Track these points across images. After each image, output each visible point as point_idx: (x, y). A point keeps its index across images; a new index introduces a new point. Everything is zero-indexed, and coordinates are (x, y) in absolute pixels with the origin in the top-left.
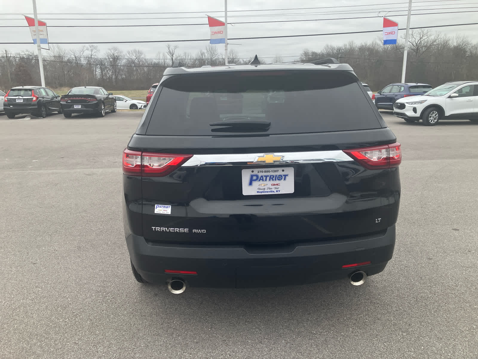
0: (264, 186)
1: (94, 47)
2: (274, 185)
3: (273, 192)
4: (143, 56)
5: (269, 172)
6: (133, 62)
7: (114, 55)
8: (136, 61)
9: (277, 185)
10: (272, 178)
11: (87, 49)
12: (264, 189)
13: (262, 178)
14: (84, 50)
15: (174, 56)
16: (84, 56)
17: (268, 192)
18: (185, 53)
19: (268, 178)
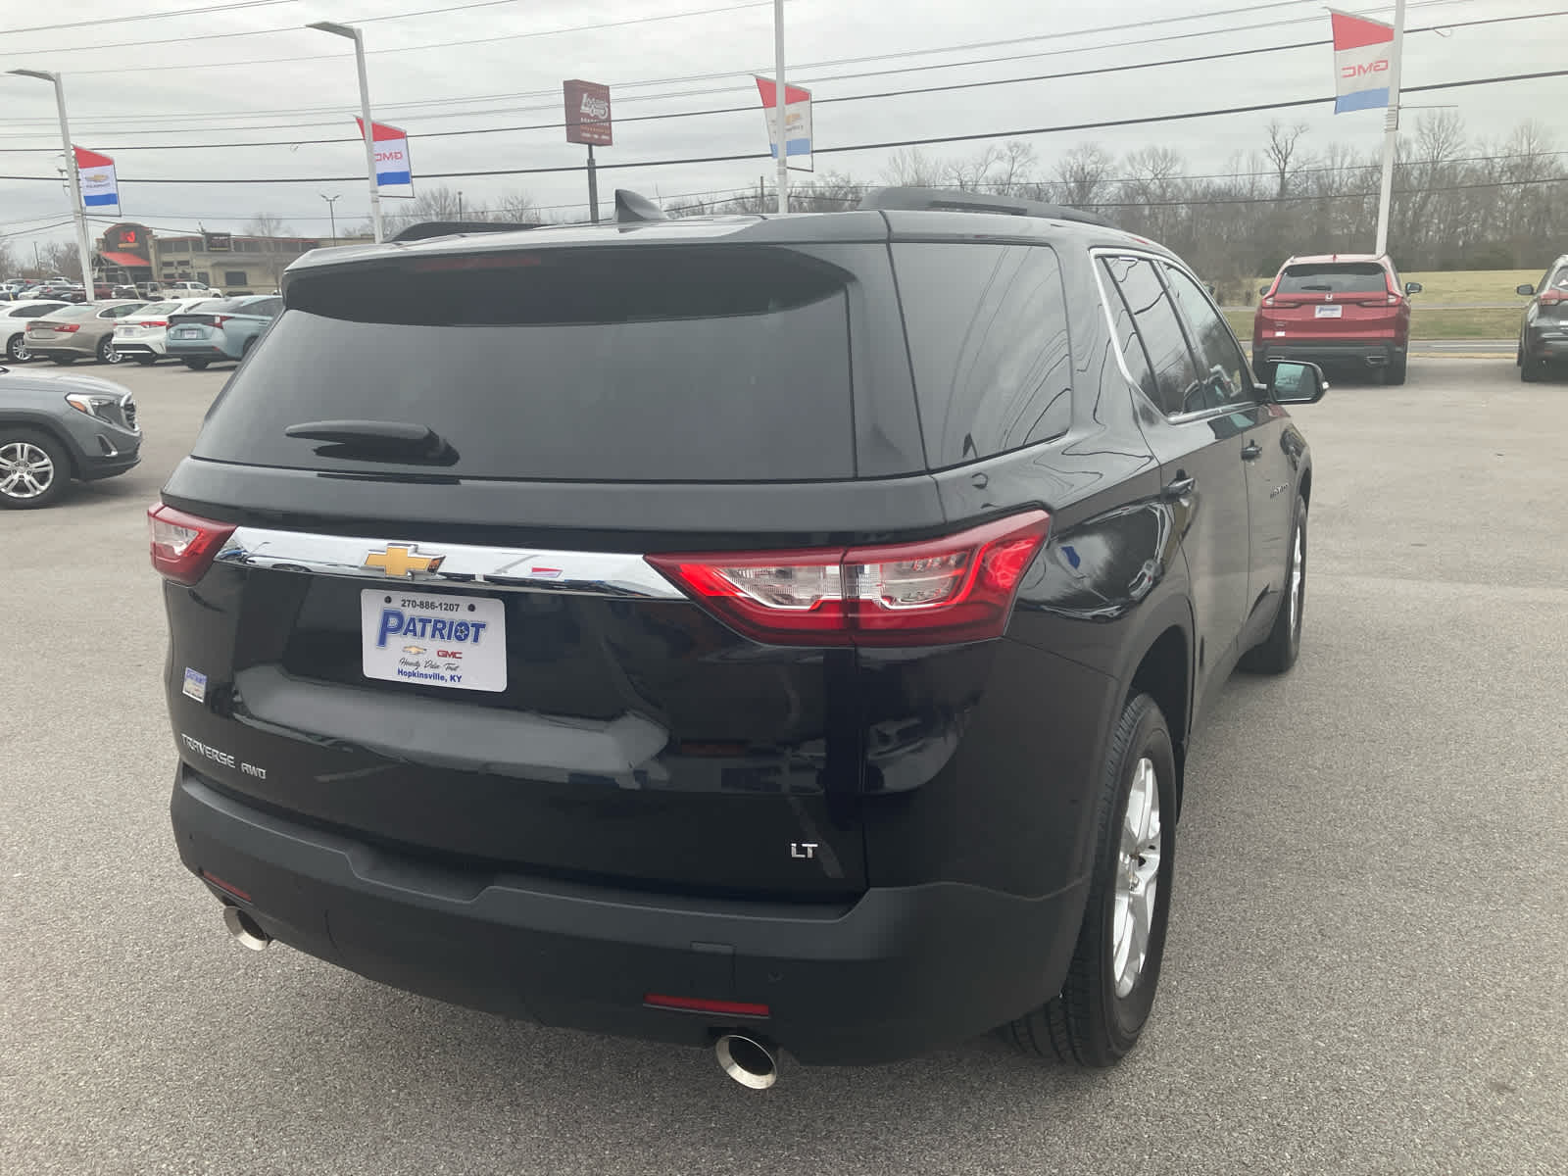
0: (419, 653)
1: (1021, 148)
2: (445, 654)
3: (442, 678)
4: (1177, 168)
5: (432, 606)
6: (1144, 190)
7: (1083, 169)
8: (1154, 187)
9: (454, 655)
10: (440, 630)
11: (1000, 158)
12: (417, 664)
13: (411, 628)
14: (989, 160)
15: (1288, 160)
16: (987, 178)
17: (426, 676)
18: (1333, 150)
19: (429, 629)
